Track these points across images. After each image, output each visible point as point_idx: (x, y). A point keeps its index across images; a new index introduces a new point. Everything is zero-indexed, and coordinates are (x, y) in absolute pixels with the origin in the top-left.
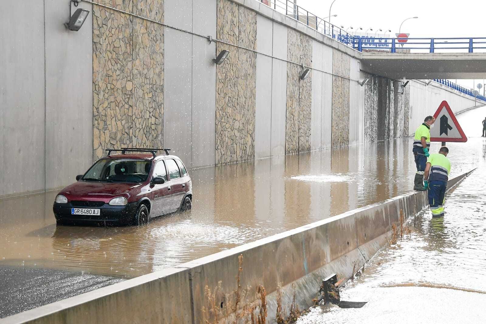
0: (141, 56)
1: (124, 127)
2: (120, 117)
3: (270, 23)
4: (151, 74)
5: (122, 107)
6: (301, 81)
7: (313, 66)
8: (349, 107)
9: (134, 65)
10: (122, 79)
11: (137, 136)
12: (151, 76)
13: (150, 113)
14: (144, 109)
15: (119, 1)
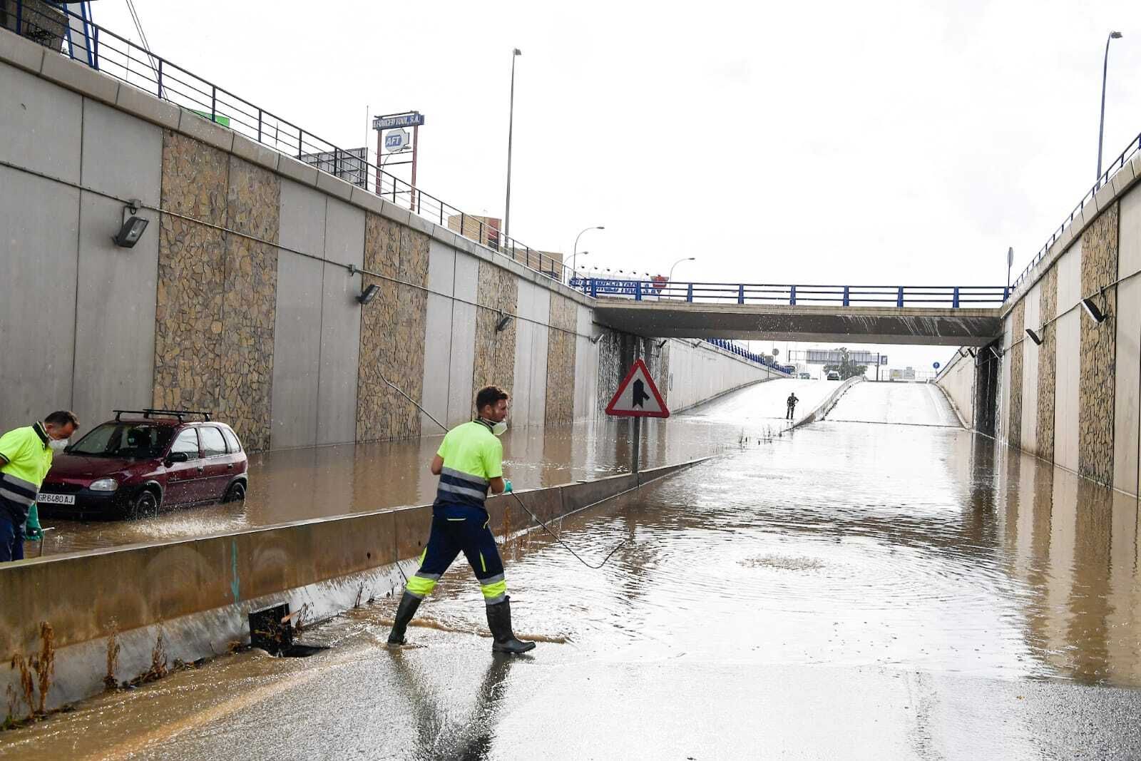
0: (238, 287)
1: (205, 384)
2: (198, 369)
3: (450, 254)
4: (254, 312)
5: (203, 356)
6: (499, 333)
7: (519, 313)
8: (573, 371)
9: (226, 299)
10: (205, 318)
11: (226, 396)
12: (254, 316)
13: (250, 366)
14: (239, 361)
15: (205, 210)
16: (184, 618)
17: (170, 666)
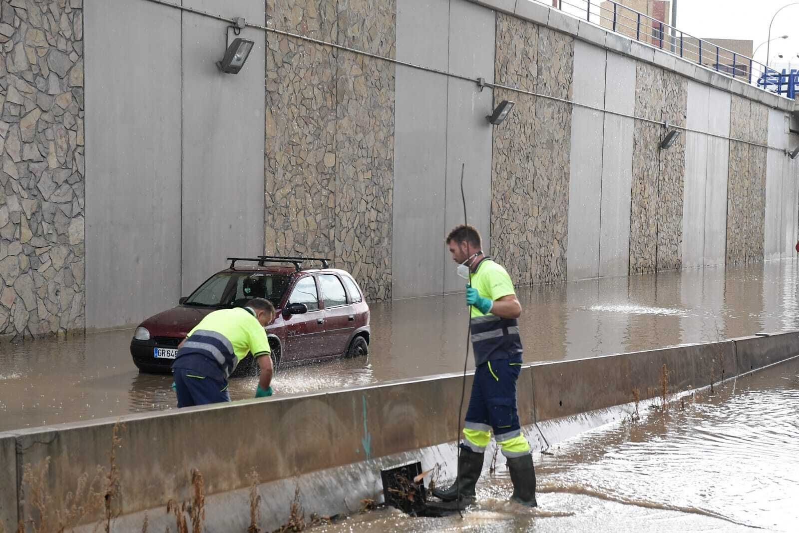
0: (352, 112)
1: (319, 224)
2: (312, 210)
3: (600, 55)
4: (370, 140)
5: (316, 193)
6: (664, 151)
7: (688, 124)
8: (763, 195)
9: (339, 127)
10: (317, 150)
11: (342, 238)
12: (371, 144)
13: (367, 203)
14: (356, 197)
15: (314, 25)
16: (318, 473)
17: (307, 519)
